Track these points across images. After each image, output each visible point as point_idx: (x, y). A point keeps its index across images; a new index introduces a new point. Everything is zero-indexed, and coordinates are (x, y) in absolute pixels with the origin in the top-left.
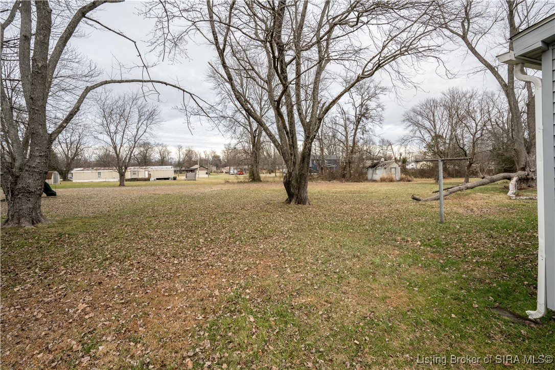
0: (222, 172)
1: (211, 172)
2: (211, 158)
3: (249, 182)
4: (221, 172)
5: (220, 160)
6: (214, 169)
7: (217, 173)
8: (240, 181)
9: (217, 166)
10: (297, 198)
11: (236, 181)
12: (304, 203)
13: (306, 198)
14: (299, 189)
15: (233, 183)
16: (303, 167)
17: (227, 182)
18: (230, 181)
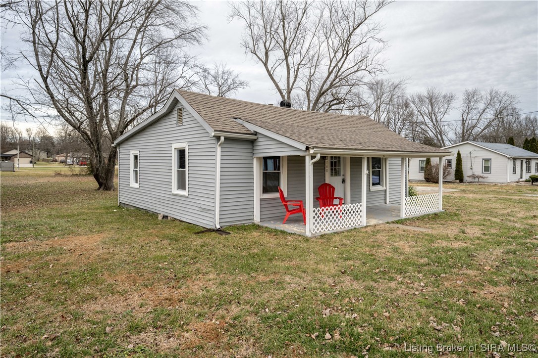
0: (56, 161)
1: (38, 160)
2: (38, 140)
3: (85, 175)
4: (53, 161)
5: (53, 143)
6: (43, 155)
7: (48, 161)
8: (75, 173)
9: (48, 152)
10: (105, 186)
11: (70, 173)
12: (110, 190)
13: (112, 186)
14: (107, 180)
15: (66, 176)
16: (110, 164)
17: (58, 174)
18: (63, 173)
